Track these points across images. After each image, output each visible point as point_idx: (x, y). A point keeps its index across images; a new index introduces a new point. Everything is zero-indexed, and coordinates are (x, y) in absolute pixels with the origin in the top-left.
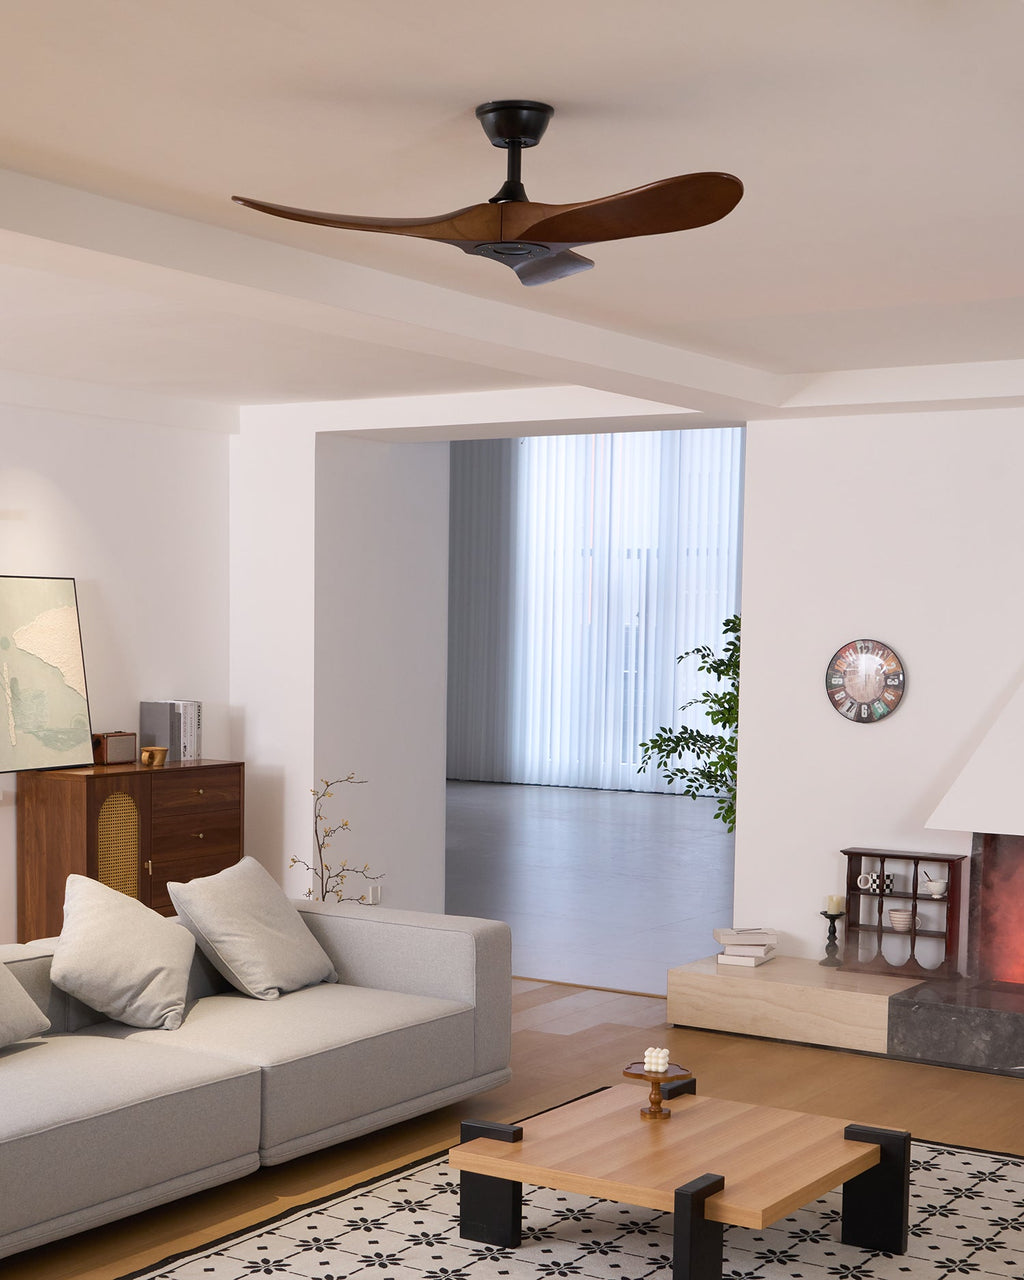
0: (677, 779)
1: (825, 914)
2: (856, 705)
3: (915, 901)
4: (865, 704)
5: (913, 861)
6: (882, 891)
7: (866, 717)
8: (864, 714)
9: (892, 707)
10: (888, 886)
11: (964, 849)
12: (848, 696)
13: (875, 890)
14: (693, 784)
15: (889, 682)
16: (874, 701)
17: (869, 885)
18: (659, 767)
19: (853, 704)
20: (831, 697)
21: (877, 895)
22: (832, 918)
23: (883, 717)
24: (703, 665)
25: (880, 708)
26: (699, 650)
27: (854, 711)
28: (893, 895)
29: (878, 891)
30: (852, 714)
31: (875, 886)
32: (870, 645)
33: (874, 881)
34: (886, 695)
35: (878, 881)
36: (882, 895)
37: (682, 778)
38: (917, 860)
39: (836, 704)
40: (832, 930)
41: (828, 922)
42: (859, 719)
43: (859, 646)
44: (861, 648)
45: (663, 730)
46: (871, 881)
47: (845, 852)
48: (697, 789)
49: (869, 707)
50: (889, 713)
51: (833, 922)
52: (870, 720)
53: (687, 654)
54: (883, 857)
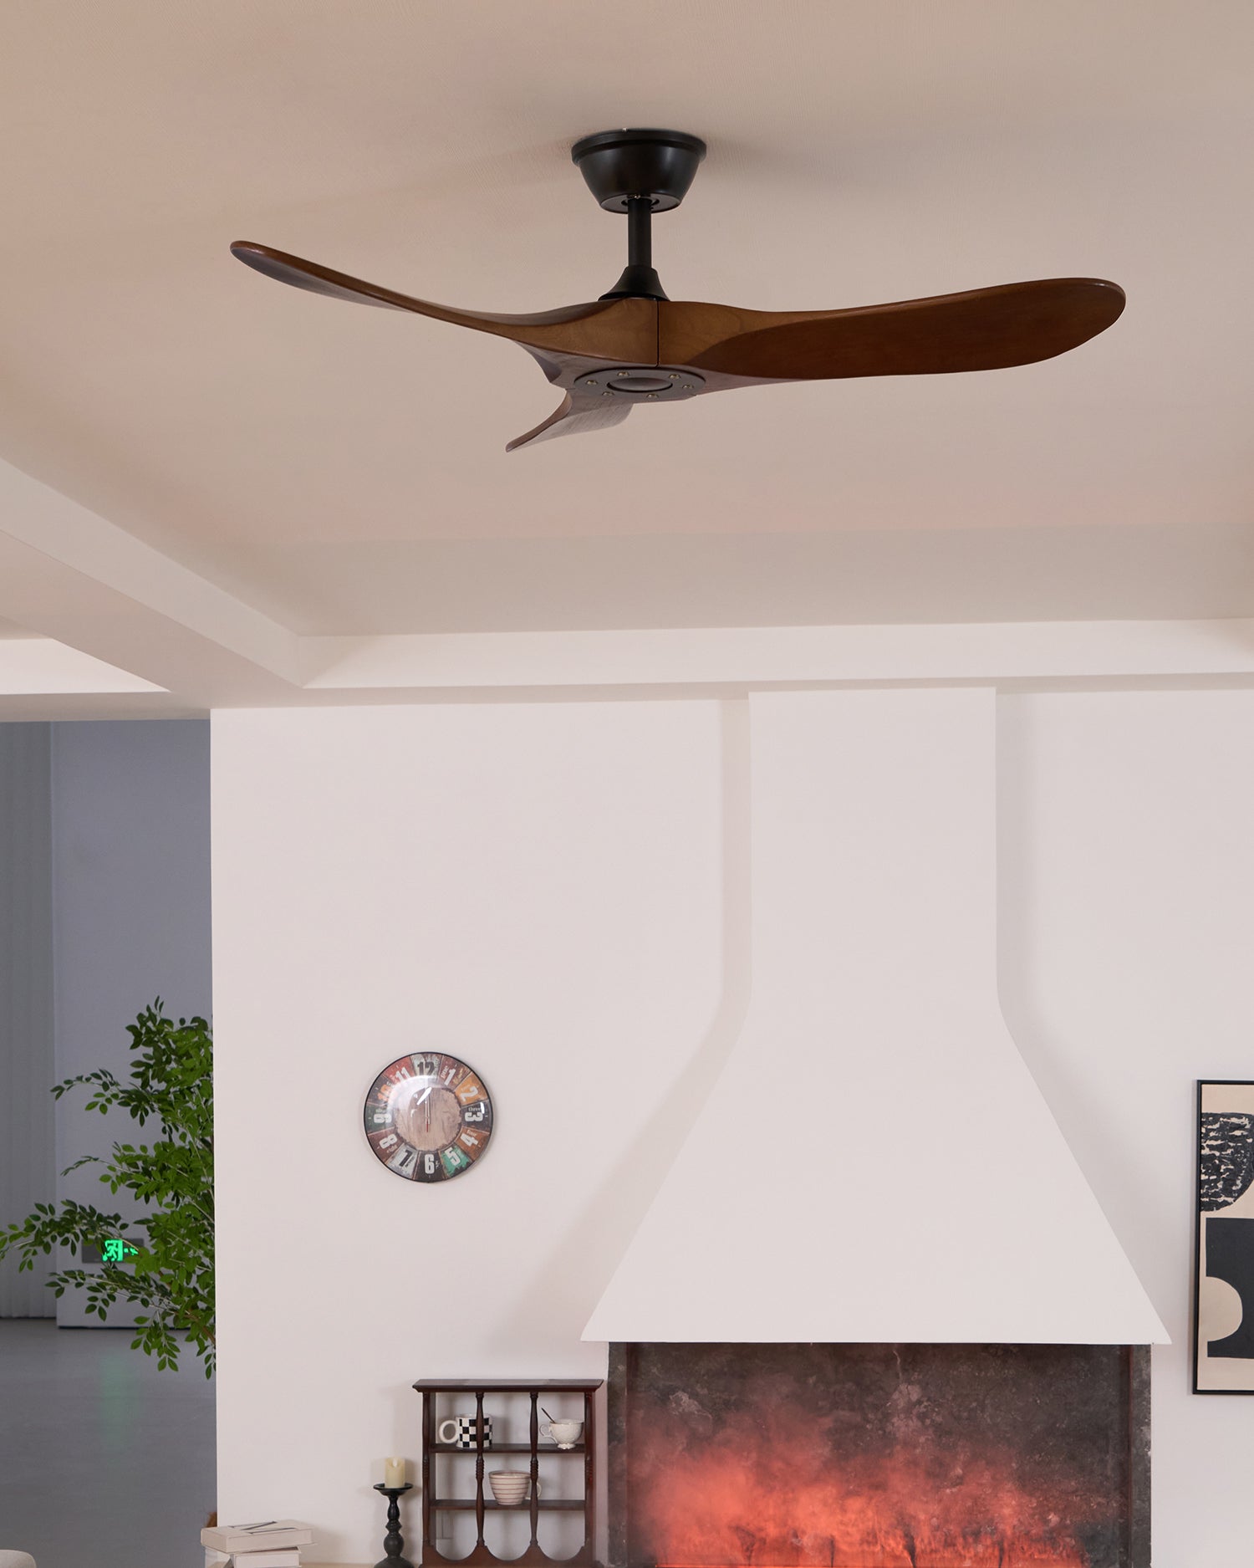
0: (70, 1288)
1: (381, 1488)
2: (415, 1156)
3: (534, 1456)
4: (429, 1152)
5: (528, 1394)
6: (480, 1445)
7: (431, 1174)
8: (430, 1169)
9: (473, 1156)
10: (487, 1437)
11: (598, 1370)
12: (401, 1140)
13: (466, 1444)
14: (98, 1295)
15: (468, 1117)
16: (445, 1147)
17: (457, 1437)
18: (21, 1269)
19: (409, 1153)
20: (373, 1143)
21: (472, 1451)
22: (393, 1495)
23: (459, 1171)
24: (96, 1099)
25: (454, 1158)
26: (97, 1076)
27: (412, 1165)
28: (497, 1450)
29: (473, 1445)
30: (409, 1169)
31: (466, 1438)
32: (435, 1060)
33: (466, 1430)
34: (464, 1137)
35: (472, 1430)
36: (480, 1451)
37: (79, 1285)
38: (534, 1391)
39: (383, 1156)
40: (394, 1514)
41: (386, 1501)
42: (421, 1176)
43: (416, 1063)
44: (421, 1065)
45: (40, 1207)
46: (459, 1430)
47: (418, 1388)
48: (104, 1301)
49: (437, 1158)
50: (469, 1165)
51: (393, 1501)
52: (439, 1176)
53: (68, 1082)
54: (480, 1391)
